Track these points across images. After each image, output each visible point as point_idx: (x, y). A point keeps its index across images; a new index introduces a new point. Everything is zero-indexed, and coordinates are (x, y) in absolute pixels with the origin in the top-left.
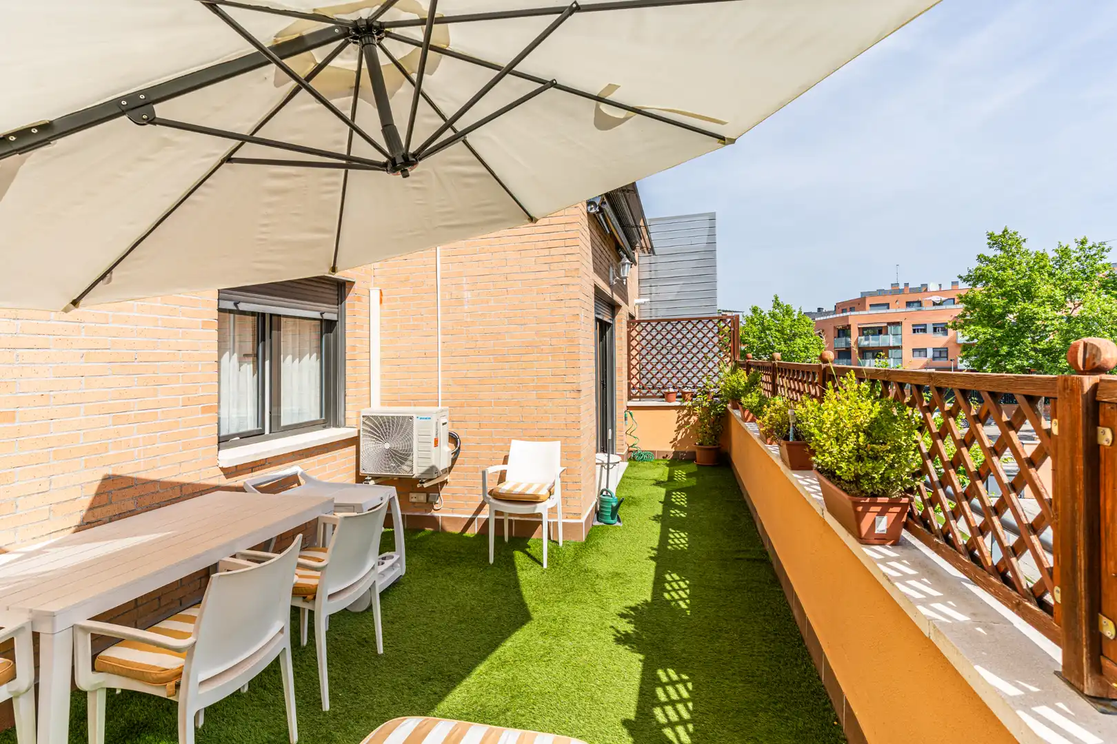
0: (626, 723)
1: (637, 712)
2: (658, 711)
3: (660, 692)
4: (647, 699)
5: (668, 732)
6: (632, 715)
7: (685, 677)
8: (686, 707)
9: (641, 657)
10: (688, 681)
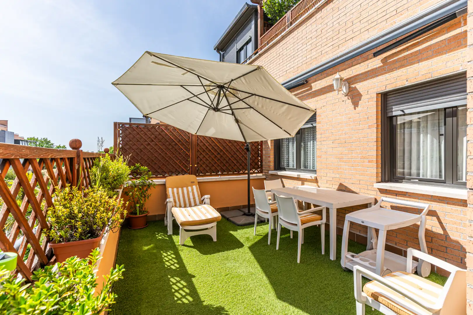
0: (194, 277)
1: (192, 282)
2: (185, 284)
3: (187, 291)
4: (191, 286)
5: (178, 279)
6: (194, 280)
7: (179, 302)
8: (177, 297)
9: (205, 304)
10: (177, 300)
